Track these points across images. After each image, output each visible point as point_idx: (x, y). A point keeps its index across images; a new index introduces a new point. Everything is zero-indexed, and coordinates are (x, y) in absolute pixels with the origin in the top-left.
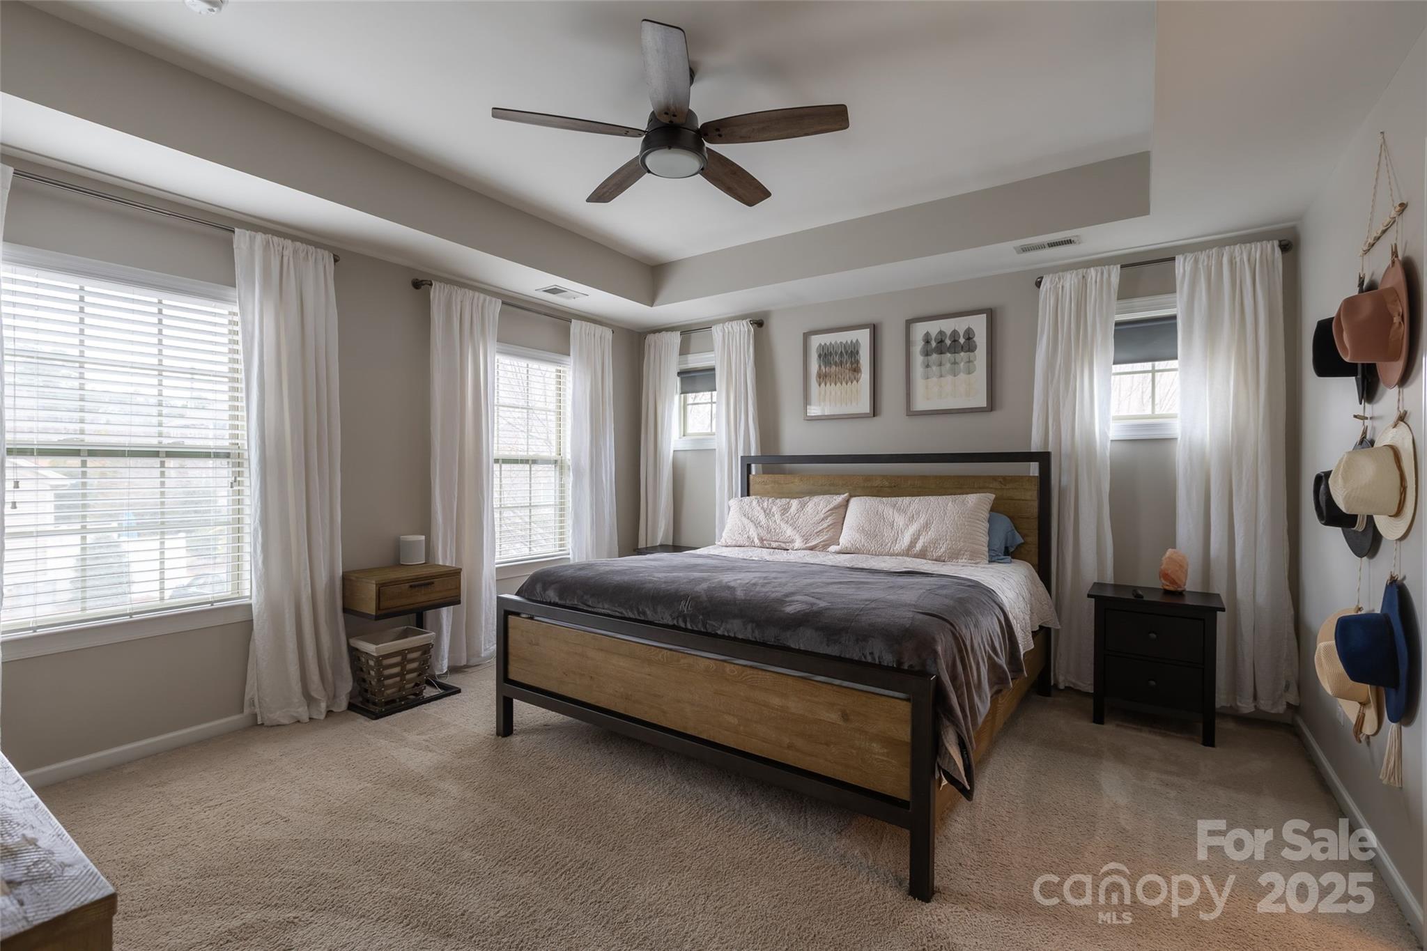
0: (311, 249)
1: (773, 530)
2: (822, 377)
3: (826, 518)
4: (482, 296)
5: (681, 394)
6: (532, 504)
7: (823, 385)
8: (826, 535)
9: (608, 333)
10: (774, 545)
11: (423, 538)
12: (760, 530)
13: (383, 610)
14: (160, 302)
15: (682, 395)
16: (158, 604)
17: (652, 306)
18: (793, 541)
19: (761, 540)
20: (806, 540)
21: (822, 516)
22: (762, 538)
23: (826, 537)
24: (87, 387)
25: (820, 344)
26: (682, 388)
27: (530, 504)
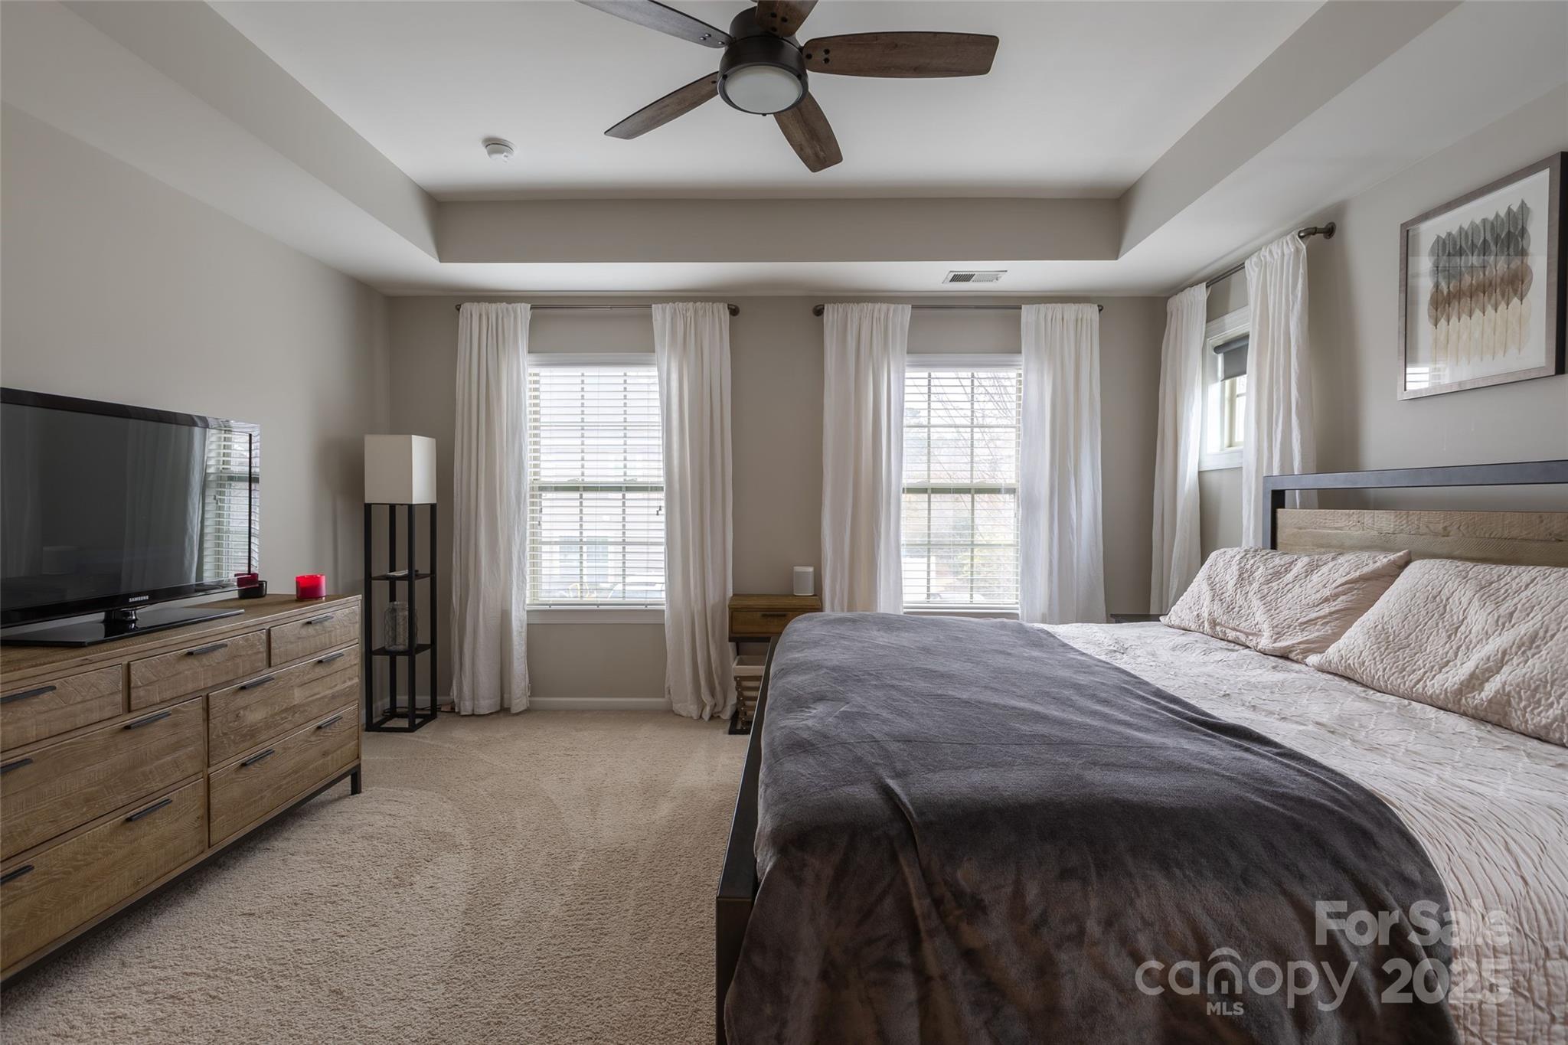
0: (708, 305)
1: (1237, 609)
2: (1442, 303)
3: (1335, 596)
4: (884, 306)
5: (1226, 378)
6: (975, 543)
7: (1443, 322)
8: (1318, 630)
9: (1091, 312)
10: (1231, 635)
11: (811, 569)
12: (1216, 606)
13: (735, 633)
14: (625, 375)
15: (1228, 382)
16: (620, 600)
17: (1116, 259)
18: (1258, 634)
19: (1214, 623)
20: (1278, 636)
21: (1328, 593)
22: (1214, 621)
23: (1317, 634)
24: (585, 443)
25: (1438, 237)
26: (1225, 371)
27: (972, 542)
